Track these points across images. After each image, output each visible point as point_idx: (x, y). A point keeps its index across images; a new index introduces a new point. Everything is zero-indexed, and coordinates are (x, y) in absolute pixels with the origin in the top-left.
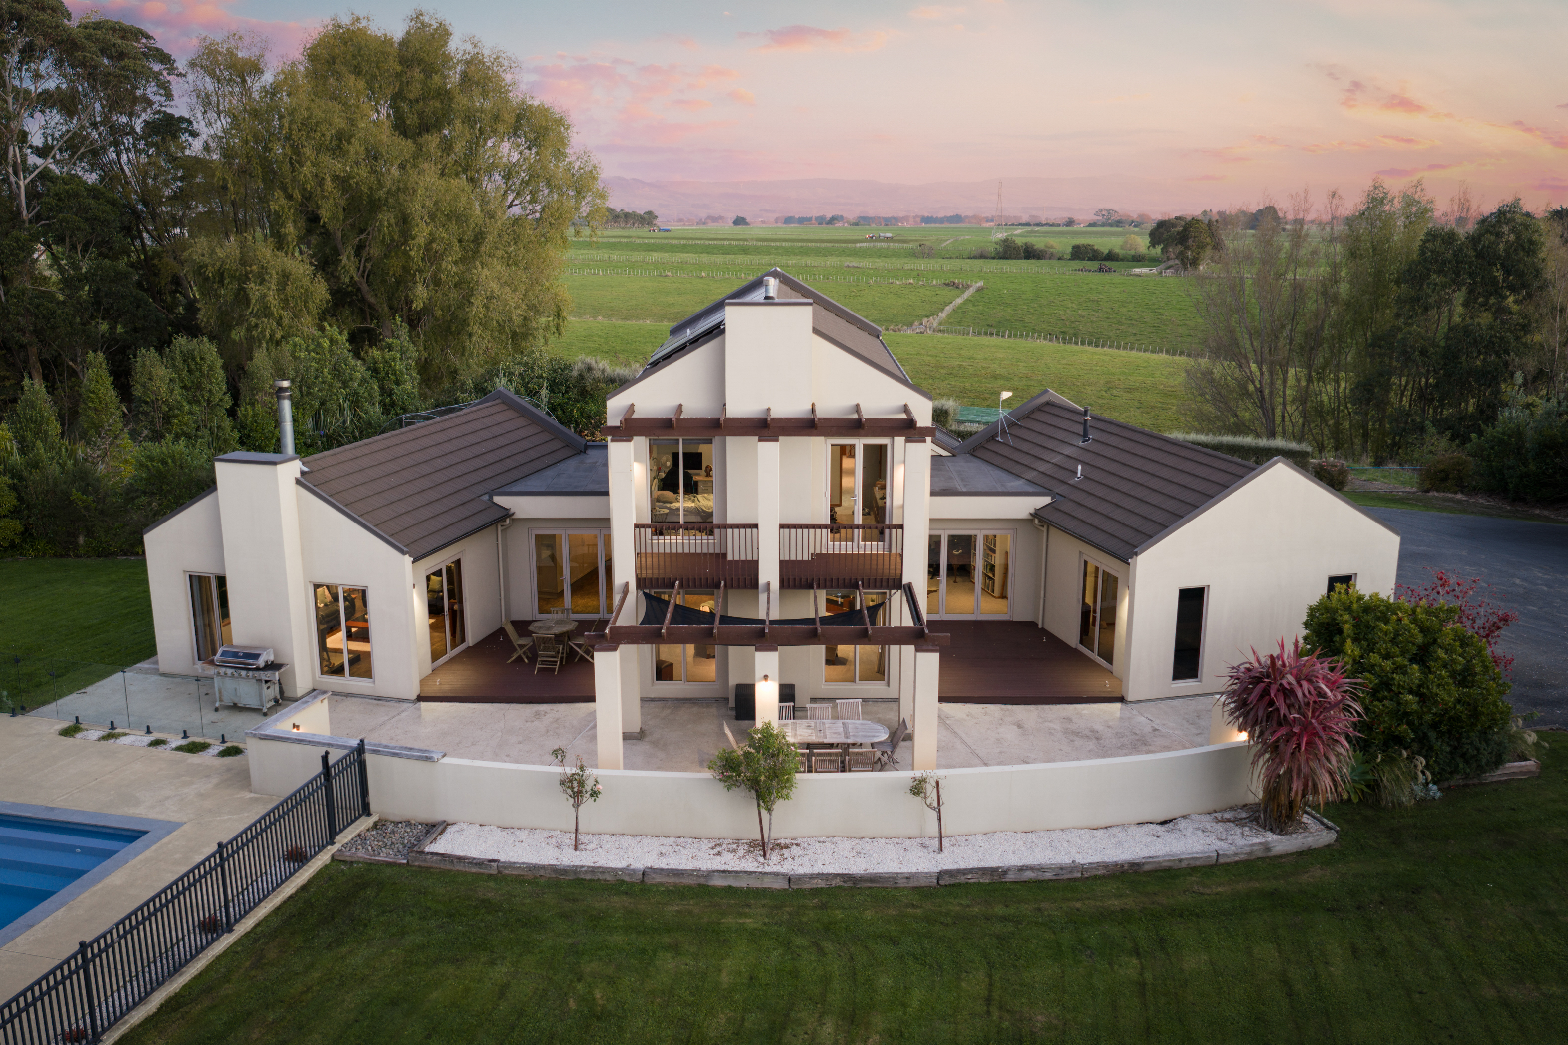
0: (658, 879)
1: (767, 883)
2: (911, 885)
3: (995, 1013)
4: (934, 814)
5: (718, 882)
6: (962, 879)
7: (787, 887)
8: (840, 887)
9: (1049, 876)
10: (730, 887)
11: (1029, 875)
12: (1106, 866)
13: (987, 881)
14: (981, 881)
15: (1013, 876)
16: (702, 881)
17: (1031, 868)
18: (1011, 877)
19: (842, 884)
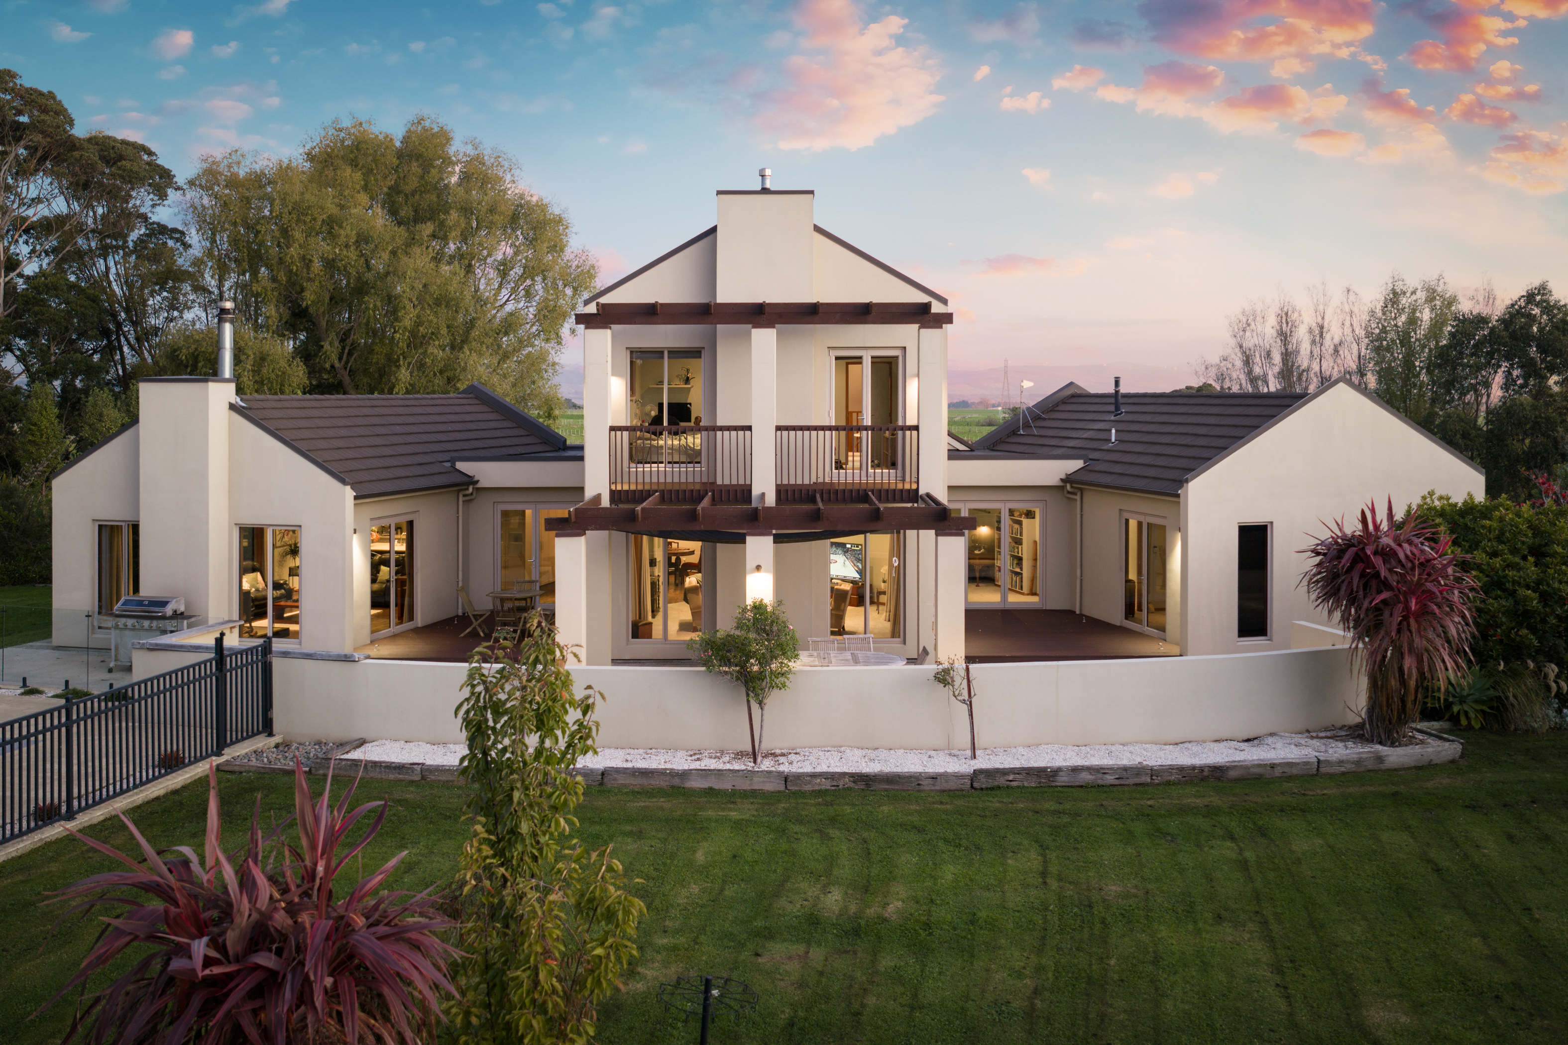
0: (621, 780)
1: (758, 784)
2: (938, 788)
3: (1054, 884)
4: (965, 708)
5: (696, 784)
6: (1001, 781)
7: (782, 788)
8: (849, 789)
9: (1110, 779)
10: (711, 789)
11: (1086, 777)
12: (1181, 769)
13: (1033, 785)
14: (1026, 784)
15: (1065, 779)
16: (676, 781)
17: (1089, 769)
18: (1062, 779)
19: (852, 785)
